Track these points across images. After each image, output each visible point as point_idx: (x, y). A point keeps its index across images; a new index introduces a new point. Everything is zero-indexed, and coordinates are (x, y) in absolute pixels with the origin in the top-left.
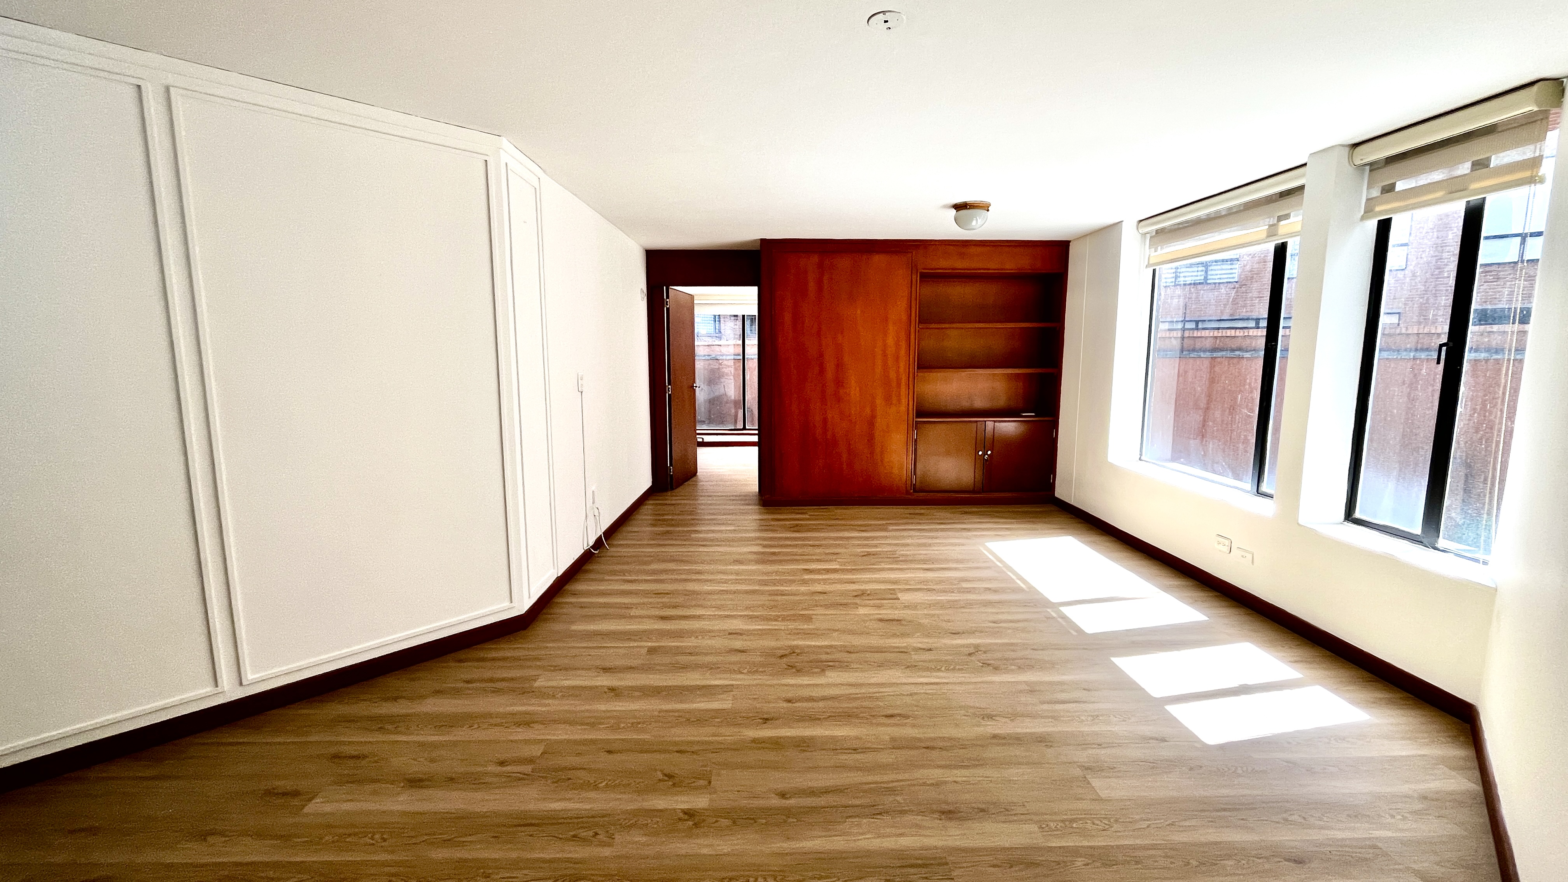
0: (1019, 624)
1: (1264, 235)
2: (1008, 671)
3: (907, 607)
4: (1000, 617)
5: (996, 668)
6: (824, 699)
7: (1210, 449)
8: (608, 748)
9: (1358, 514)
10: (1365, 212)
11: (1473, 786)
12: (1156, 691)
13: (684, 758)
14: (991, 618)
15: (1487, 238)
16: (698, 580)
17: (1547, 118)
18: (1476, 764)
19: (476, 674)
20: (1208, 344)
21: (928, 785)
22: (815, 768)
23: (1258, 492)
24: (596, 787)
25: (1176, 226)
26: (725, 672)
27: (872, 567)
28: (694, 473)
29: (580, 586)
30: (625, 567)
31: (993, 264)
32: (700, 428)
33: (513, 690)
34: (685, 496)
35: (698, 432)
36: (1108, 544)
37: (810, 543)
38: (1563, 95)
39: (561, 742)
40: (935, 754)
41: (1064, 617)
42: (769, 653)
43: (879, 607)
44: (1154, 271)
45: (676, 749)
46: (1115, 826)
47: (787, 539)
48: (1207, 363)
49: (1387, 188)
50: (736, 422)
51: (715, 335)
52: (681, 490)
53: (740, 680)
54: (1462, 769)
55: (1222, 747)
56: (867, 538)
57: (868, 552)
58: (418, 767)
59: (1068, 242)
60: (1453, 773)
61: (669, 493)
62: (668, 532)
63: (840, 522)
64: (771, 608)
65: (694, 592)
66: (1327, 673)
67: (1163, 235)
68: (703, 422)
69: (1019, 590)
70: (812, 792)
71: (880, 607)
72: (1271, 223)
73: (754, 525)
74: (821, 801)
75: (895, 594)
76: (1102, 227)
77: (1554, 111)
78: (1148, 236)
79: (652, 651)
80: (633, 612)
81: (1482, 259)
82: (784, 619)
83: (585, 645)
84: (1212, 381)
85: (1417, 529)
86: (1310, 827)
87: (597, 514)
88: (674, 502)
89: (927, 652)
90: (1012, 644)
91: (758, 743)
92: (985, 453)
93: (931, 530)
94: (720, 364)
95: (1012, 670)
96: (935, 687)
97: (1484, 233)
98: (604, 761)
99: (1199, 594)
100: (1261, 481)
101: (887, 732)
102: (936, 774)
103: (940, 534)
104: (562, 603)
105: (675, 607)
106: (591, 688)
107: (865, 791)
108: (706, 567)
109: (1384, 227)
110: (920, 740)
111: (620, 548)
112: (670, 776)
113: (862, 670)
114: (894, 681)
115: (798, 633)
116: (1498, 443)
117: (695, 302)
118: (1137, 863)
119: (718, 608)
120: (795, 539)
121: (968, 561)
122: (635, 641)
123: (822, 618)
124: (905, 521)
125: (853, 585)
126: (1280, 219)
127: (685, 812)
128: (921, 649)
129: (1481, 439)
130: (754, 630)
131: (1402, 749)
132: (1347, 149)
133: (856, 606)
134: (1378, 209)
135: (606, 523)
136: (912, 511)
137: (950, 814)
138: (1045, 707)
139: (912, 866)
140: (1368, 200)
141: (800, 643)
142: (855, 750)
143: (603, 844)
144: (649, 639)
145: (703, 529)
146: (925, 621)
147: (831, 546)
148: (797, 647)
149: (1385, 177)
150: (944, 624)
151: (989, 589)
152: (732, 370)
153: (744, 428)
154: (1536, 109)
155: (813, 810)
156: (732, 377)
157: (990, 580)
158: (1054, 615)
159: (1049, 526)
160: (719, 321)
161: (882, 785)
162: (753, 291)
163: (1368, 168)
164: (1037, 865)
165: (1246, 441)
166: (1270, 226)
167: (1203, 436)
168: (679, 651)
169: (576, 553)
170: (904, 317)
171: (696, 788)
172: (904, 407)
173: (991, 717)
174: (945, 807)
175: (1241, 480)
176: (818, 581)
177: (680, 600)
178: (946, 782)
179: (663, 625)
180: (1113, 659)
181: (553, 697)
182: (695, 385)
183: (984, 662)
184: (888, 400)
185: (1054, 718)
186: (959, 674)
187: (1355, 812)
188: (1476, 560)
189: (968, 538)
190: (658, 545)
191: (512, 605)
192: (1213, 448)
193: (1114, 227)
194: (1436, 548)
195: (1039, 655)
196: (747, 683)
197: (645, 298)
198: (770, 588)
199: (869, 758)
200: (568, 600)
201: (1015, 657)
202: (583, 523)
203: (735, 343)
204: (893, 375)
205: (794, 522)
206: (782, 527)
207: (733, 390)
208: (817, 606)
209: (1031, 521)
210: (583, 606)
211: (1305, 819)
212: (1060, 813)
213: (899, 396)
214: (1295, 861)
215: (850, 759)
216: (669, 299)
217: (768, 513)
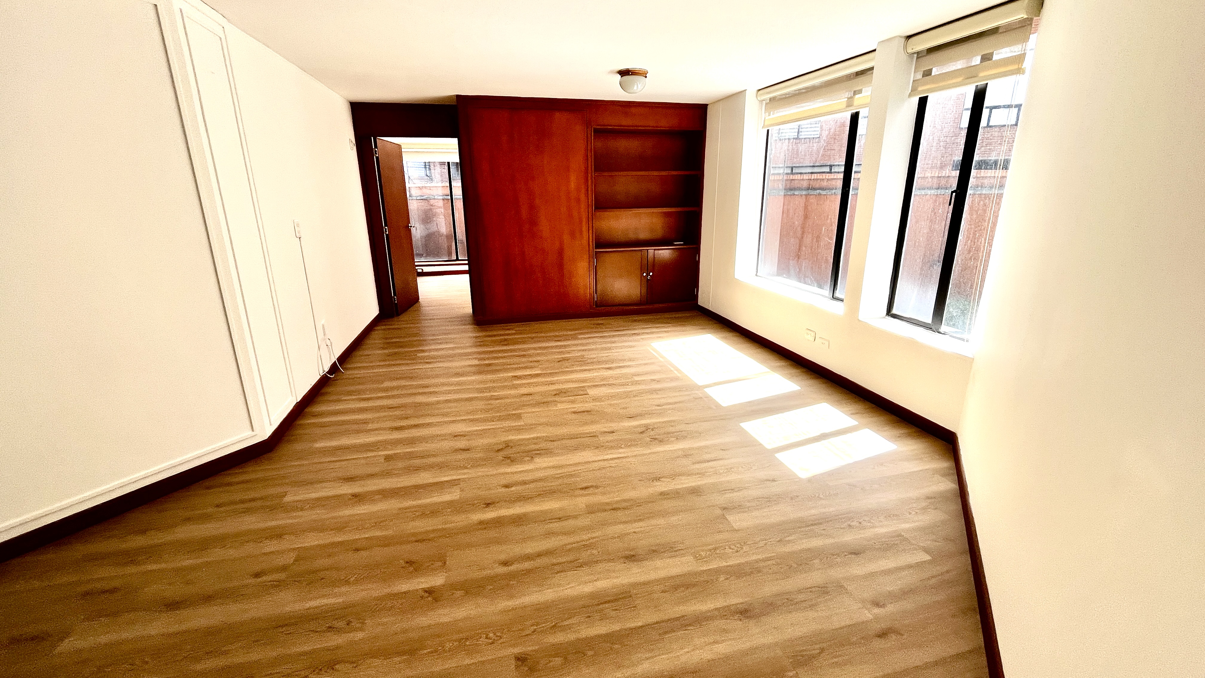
0: (676, 405)
1: (844, 105)
2: (668, 442)
3: (595, 400)
4: (663, 401)
5: (661, 441)
6: (534, 481)
7: (803, 267)
8: (355, 547)
9: (894, 311)
10: (912, 90)
11: (949, 485)
12: (769, 444)
13: (420, 546)
14: (657, 402)
16: (425, 393)
17: (1031, 24)
18: (955, 471)
19: (225, 497)
21: (616, 538)
22: (530, 538)
23: (834, 298)
24: (347, 582)
25: (784, 96)
26: (452, 469)
27: (567, 370)
28: (419, 299)
29: (319, 408)
30: (360, 387)
31: (650, 122)
32: (418, 261)
33: (263, 508)
34: (410, 321)
35: (416, 264)
36: (735, 339)
38: (1043, 8)
40: (619, 513)
41: (708, 397)
42: (488, 449)
43: (573, 402)
44: (768, 131)
45: (414, 539)
46: (744, 547)
47: (499, 351)
49: (926, 72)
50: (450, 254)
51: (426, 179)
52: (404, 317)
53: (465, 474)
54: (948, 475)
55: (810, 480)
56: (561, 347)
57: (562, 358)
58: (172, 592)
59: (707, 105)
60: (943, 479)
61: (395, 319)
62: (396, 353)
63: (540, 335)
64: (487, 411)
65: (420, 404)
66: (872, 419)
67: (774, 102)
68: (421, 255)
69: (676, 379)
70: (528, 557)
72: (849, 96)
73: (468, 342)
74: (535, 563)
75: (585, 390)
76: (731, 94)
77: (1035, 18)
78: (764, 102)
79: (388, 458)
80: (370, 426)
82: (500, 419)
83: (328, 460)
84: (805, 218)
85: (928, 318)
86: (864, 528)
87: (329, 344)
88: (398, 327)
89: (611, 435)
90: (674, 421)
91: (484, 525)
92: (648, 274)
93: (610, 337)
94: (432, 204)
95: (672, 442)
96: (617, 461)
98: (352, 558)
99: (794, 371)
100: (836, 289)
101: (581, 502)
102: (619, 529)
103: (616, 339)
104: (304, 425)
105: (407, 418)
106: (336, 496)
107: (568, 550)
109: (923, 102)
110: (607, 504)
111: (353, 371)
112: (410, 563)
113: (562, 455)
114: (587, 460)
115: (510, 430)
116: (981, 260)
117: (403, 150)
118: (759, 572)
119: (444, 415)
120: (502, 351)
121: (638, 359)
122: (372, 451)
123: (530, 415)
124: (589, 330)
125: (553, 386)
126: (855, 93)
127: (425, 591)
128: (606, 432)
129: (971, 258)
130: (477, 431)
131: (915, 466)
132: (903, 40)
133: (554, 403)
134: (920, 89)
135: (339, 351)
136: (595, 322)
137: (631, 558)
138: (697, 466)
139: (606, 602)
140: (914, 81)
141: (513, 437)
142: (560, 519)
143: (356, 630)
144: (386, 449)
145: (428, 348)
146: (608, 410)
147: (535, 355)
148: (511, 441)
149: (927, 62)
150: (621, 411)
151: (654, 380)
152: (442, 209)
153: (457, 259)
154: (1026, 16)
155: (529, 571)
156: (443, 216)
157: (654, 372)
158: (701, 395)
159: (695, 327)
160: (429, 167)
162: (453, 142)
163: (916, 55)
164: (694, 585)
165: (827, 261)
166: (848, 98)
167: (798, 258)
168: (411, 456)
169: (314, 379)
170: (582, 166)
171: (434, 570)
172: (585, 239)
173: (658, 479)
174: (628, 553)
175: (822, 289)
176: (525, 385)
177: (410, 412)
178: (629, 534)
179: (396, 435)
180: (742, 424)
181: (302, 509)
182: (410, 225)
183: (652, 437)
184: (573, 235)
185: (702, 474)
186: (633, 449)
187: (890, 514)
188: (963, 340)
189: (638, 341)
190: (389, 365)
191: (254, 433)
192: (805, 266)
193: (741, 94)
194: (939, 332)
195: (691, 428)
196: (470, 476)
197: (355, 148)
198: (485, 394)
199: (571, 523)
200: (309, 421)
201: (674, 430)
202: (316, 352)
203: (444, 184)
204: (575, 214)
205: (502, 337)
206: (492, 341)
207: (445, 227)
208: (524, 405)
209: (683, 325)
210: (323, 425)
211: (860, 523)
212: (706, 545)
213: (581, 232)
214: (855, 554)
215: (555, 526)
216: (377, 148)
217: (482, 331)
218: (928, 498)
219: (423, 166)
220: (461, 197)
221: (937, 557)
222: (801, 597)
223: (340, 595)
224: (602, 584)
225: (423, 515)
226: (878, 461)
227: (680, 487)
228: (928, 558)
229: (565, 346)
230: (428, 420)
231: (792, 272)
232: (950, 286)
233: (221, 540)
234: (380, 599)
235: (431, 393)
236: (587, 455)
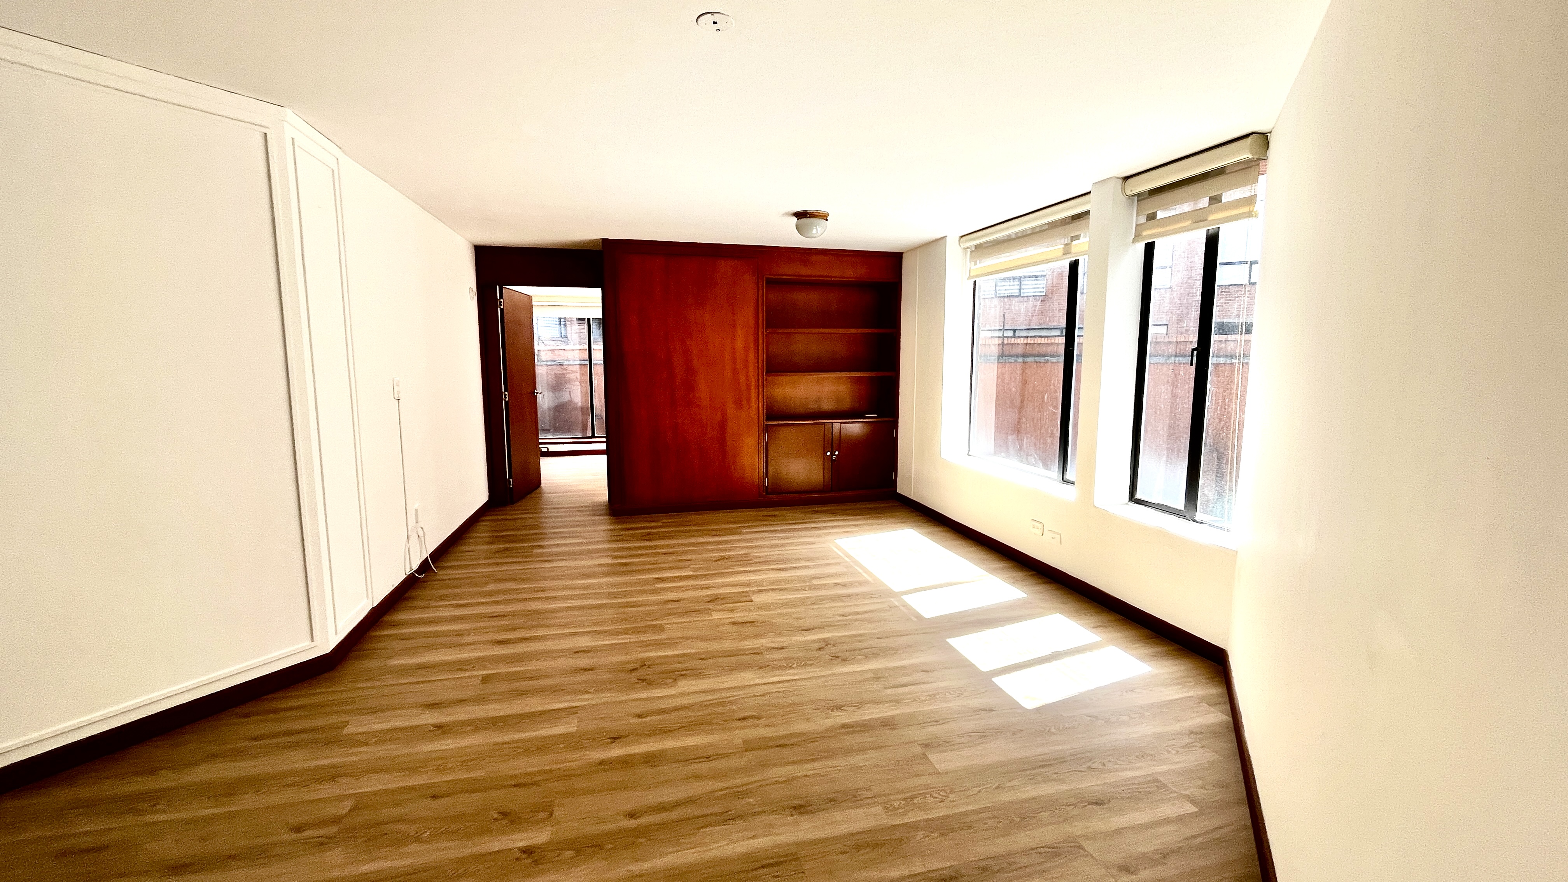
0: (866, 616)
1: (1060, 253)
2: (853, 661)
3: (760, 608)
4: (847, 610)
5: (844, 660)
6: (676, 709)
7: (1025, 443)
8: (431, 792)
9: (1139, 495)
10: (1135, 236)
11: (1218, 717)
12: (984, 666)
13: (521, 791)
14: (841, 611)
15: (1221, 264)
16: (540, 598)
17: (1258, 165)
18: (1227, 699)
19: (266, 729)
20: (1020, 350)
21: (781, 783)
22: (666, 783)
23: (1063, 480)
24: (418, 839)
26: (569, 693)
27: (726, 571)
28: (540, 483)
29: (401, 616)
30: (455, 591)
31: (837, 272)
32: (542, 437)
33: (316, 742)
34: (525, 510)
35: (540, 441)
36: (944, 534)
37: (662, 550)
38: (1268, 147)
39: (376, 793)
40: (786, 752)
41: (906, 606)
42: (618, 669)
43: (731, 610)
44: (975, 282)
45: (513, 782)
46: (951, 796)
47: (639, 548)
48: (1019, 367)
49: (1151, 215)
50: (584, 429)
51: (561, 339)
52: (522, 504)
53: (585, 700)
54: (1217, 704)
55: (1038, 710)
56: (720, 543)
57: (721, 556)
59: (901, 254)
60: (1212, 709)
61: (508, 508)
62: (506, 549)
63: (694, 528)
64: (621, 621)
65: (538, 612)
66: (1119, 634)
67: (981, 250)
68: (547, 431)
69: (866, 583)
70: (662, 808)
71: (734, 610)
72: (1066, 242)
73: (603, 536)
74: (674, 815)
75: (749, 596)
76: (928, 241)
77: (1262, 158)
78: (969, 250)
79: (486, 679)
80: (465, 639)
81: (1219, 281)
82: (636, 631)
83: (407, 681)
84: (1024, 382)
85: (1179, 503)
86: (1109, 771)
87: (421, 534)
88: (514, 517)
89: (779, 651)
90: (860, 635)
91: (607, 765)
92: (832, 454)
93: (785, 531)
94: (565, 369)
95: (860, 661)
96: (786, 684)
97: (1220, 259)
98: (428, 808)
99: (1019, 575)
100: (1065, 469)
101: (739, 735)
102: (787, 771)
103: (796, 534)
104: (380, 636)
105: (514, 629)
106: (413, 728)
107: (718, 798)
108: (546, 584)
109: (1150, 249)
110: (771, 739)
111: (451, 570)
112: (504, 814)
113: (716, 676)
114: (748, 683)
115: (649, 645)
116: (1234, 430)
117: (534, 303)
118: (970, 827)
119: (562, 626)
120: (646, 548)
121: (818, 558)
122: (467, 670)
123: (673, 627)
124: (758, 523)
125: (707, 590)
126: (1073, 239)
127: (523, 850)
128: (774, 648)
129: (1223, 427)
130: (604, 645)
131: (1175, 693)
132: (1121, 181)
133: (708, 611)
134: (1144, 234)
135: (433, 543)
136: (765, 513)
137: (801, 808)
138: (889, 691)
139: (763, 867)
140: (1137, 225)
141: (652, 654)
142: (707, 758)
144: (485, 668)
145: (547, 543)
146: (778, 621)
147: (686, 552)
148: (648, 659)
149: (1150, 206)
150: (794, 623)
151: (838, 584)
152: (578, 375)
153: (593, 436)
154: (1251, 157)
155: (663, 825)
156: (578, 383)
157: (838, 575)
158: (897, 604)
159: (892, 520)
160: (565, 325)
161: (735, 789)
162: (596, 293)
163: (1136, 198)
164: (882, 844)
165: (1052, 435)
166: (1066, 245)
167: (1018, 431)
168: (516, 677)
169: (398, 579)
170: (752, 322)
171: (537, 823)
172: (754, 409)
173: (839, 708)
174: (796, 802)
175: (1050, 470)
176: (671, 589)
177: (519, 621)
178: (798, 778)
179: (498, 651)
180: (948, 640)
181: (366, 744)
182: (536, 391)
183: (834, 655)
184: (738, 404)
185: (897, 701)
186: (809, 669)
187: (1142, 753)
188: (1222, 528)
189: (819, 536)
190: (498, 564)
191: (313, 644)
192: (1027, 443)
193: (940, 241)
194: (1194, 521)
195: (883, 643)
196: (594, 702)
197: (476, 297)
198: (620, 601)
199: (722, 764)
200: (386, 633)
201: (863, 646)
202: (404, 545)
203: (581, 347)
204: (742, 379)
205: (646, 531)
206: (633, 536)
207: (580, 396)
208: (669, 615)
209: (876, 517)
210: (404, 638)
211: (1104, 765)
212: (902, 792)
213: (749, 400)
214: (1097, 804)
215: (703, 767)
216: (502, 298)
217: (619, 523)
218: (1192, 733)
219: (558, 323)
220: (602, 362)
221: (1203, 809)
222: (1024, 861)
223: (409, 855)
224: (762, 843)
225: (527, 752)
226: (1127, 687)
227: (866, 718)
228: (1191, 809)
229: (727, 542)
230: (540, 632)
231: (1011, 449)
232: (1202, 463)
233: (255, 783)
234: (461, 861)
235: (547, 598)
236: (748, 677)
